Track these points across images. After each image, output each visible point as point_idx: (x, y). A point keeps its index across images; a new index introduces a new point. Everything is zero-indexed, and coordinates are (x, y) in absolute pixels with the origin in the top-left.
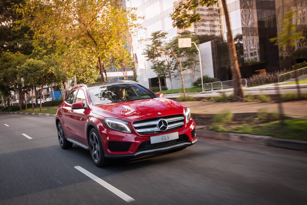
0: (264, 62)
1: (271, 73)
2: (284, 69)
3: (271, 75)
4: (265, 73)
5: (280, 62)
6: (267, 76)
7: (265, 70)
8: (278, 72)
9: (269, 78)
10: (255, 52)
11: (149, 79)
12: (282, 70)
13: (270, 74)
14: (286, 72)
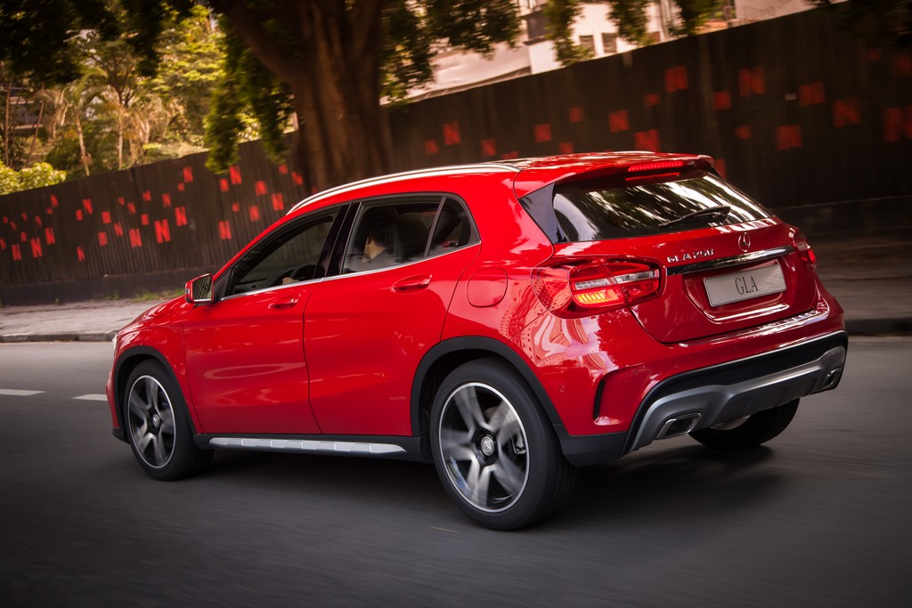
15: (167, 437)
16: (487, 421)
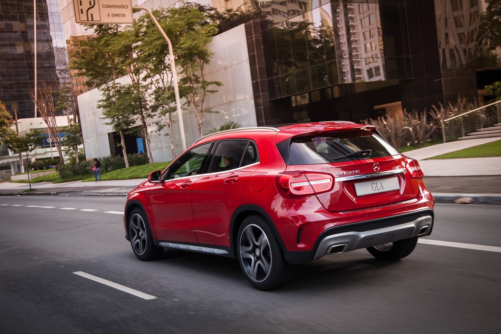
0: (396, 82)
1: (419, 115)
2: (459, 100)
3: (420, 119)
4: (400, 114)
5: (443, 79)
6: (409, 125)
7: (400, 103)
8: (442, 110)
9: (415, 129)
10: (377, 68)
11: (109, 134)
12: (454, 102)
13: (417, 117)
14: (466, 109)
15: (144, 241)
16: (257, 241)
